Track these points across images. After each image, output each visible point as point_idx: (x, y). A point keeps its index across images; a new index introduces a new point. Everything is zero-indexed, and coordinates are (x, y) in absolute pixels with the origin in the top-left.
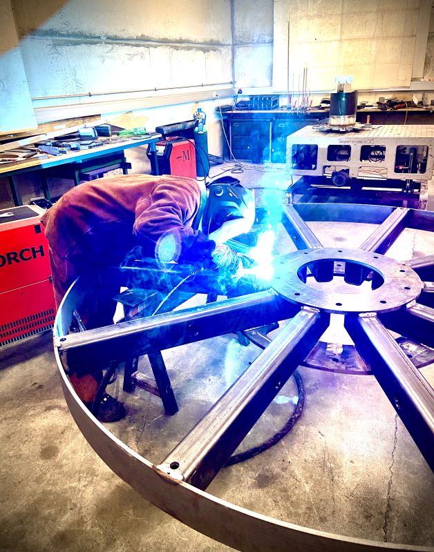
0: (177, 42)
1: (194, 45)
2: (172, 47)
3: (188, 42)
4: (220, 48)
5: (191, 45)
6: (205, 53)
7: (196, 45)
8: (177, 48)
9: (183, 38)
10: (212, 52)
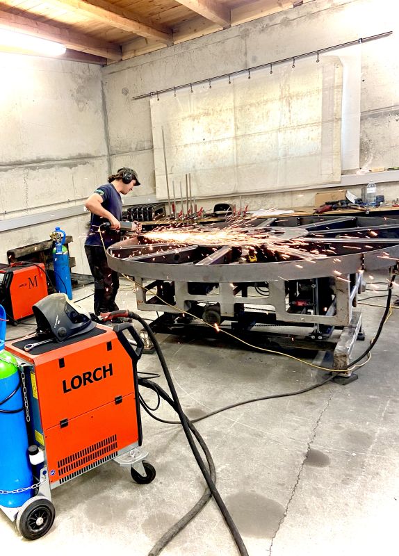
0: (33, 162)
1: (56, 162)
2: (27, 168)
3: (48, 160)
4: (92, 161)
5: (52, 163)
6: (71, 168)
7: (59, 162)
8: (34, 169)
9: (42, 158)
10: (80, 167)
